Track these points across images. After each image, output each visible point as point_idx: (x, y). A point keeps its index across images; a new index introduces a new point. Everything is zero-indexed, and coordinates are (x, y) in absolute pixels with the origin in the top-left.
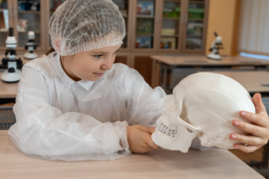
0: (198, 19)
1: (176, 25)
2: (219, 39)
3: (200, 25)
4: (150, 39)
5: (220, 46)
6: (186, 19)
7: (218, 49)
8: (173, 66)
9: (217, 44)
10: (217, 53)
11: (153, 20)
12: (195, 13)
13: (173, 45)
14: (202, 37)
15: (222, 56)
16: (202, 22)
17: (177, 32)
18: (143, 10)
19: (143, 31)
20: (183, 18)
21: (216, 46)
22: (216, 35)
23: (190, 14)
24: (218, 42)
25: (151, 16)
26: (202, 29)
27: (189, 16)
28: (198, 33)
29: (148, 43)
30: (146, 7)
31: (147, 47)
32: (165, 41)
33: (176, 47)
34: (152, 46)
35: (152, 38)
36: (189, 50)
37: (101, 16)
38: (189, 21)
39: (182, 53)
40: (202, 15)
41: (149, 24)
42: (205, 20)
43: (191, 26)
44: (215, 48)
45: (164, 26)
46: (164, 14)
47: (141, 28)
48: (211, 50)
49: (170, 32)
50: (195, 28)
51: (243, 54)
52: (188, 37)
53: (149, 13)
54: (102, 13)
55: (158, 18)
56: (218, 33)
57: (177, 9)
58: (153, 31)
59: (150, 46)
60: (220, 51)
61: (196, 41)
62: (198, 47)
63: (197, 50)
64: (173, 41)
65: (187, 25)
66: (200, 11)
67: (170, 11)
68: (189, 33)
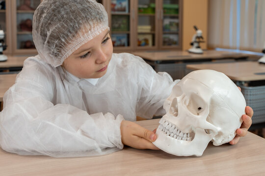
0: (173, 14)
1: (152, 22)
2: (199, 32)
3: (176, 21)
4: (126, 36)
5: (201, 40)
6: (162, 15)
7: (199, 42)
8: (157, 61)
9: (198, 37)
10: (198, 47)
11: (128, 17)
12: (170, 9)
13: (150, 42)
14: (179, 33)
15: (203, 50)
16: (177, 18)
17: (153, 29)
18: (118, 6)
19: (119, 27)
20: (159, 14)
21: (197, 40)
22: (196, 28)
23: (165, 10)
24: (199, 35)
25: (126, 13)
26: (177, 25)
27: (164, 12)
28: (174, 29)
29: (124, 41)
30: (120, 3)
31: (123, 45)
32: (141, 38)
33: (154, 44)
34: (129, 45)
35: (128, 36)
36: (166, 47)
38: (165, 17)
39: (160, 50)
40: (177, 10)
41: (125, 21)
42: (180, 15)
43: (167, 22)
44: (196, 42)
45: (140, 23)
46: (140, 10)
47: (116, 25)
48: (192, 44)
49: (147, 28)
50: (171, 24)
51: (218, 50)
52: (164, 34)
53: (124, 10)
55: (134, 14)
56: (198, 26)
57: (152, 5)
58: (128, 28)
59: (126, 44)
60: (201, 44)
61: (173, 37)
62: (175, 43)
63: (173, 46)
64: (149, 38)
65: (163, 21)
66: (175, 6)
67: (146, 7)
68: (164, 28)
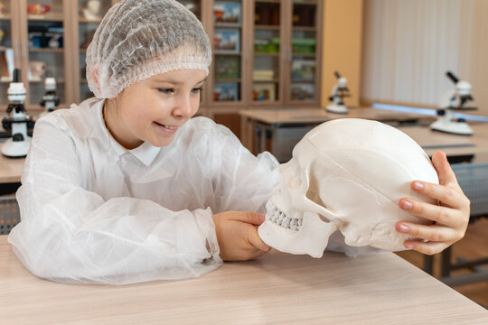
0: (308, 53)
1: (275, 65)
2: (343, 81)
3: (311, 63)
4: (236, 86)
5: (345, 93)
6: (290, 55)
7: (342, 96)
8: (275, 125)
9: (341, 89)
10: (341, 104)
11: (239, 58)
12: (302, 46)
13: (272, 95)
14: (315, 80)
15: (349, 108)
16: (313, 58)
17: (277, 75)
18: (224, 43)
19: (225, 74)
20: (285, 53)
21: (340, 93)
22: (338, 76)
23: (295, 47)
24: (342, 86)
25: (236, 52)
26: (314, 69)
27: (293, 51)
28: (308, 76)
29: (233, 92)
30: (228, 38)
31: (232, 99)
32: (259, 88)
33: (277, 98)
34: (239, 98)
35: (239, 85)
36: (296, 102)
37: (165, 19)
38: (294, 58)
39: (285, 106)
40: (313, 48)
41: (234, 64)
42: (317, 55)
43: (298, 65)
44: (337, 96)
45: (257, 65)
46: (256, 47)
47: (222, 70)
48: (331, 99)
49: (267, 75)
50: (304, 68)
51: (378, 106)
52: (293, 82)
53: (233, 48)
54: (167, 14)
55: (247, 54)
56: (341, 73)
57: (276, 41)
58: (239, 75)
59: (236, 97)
60: (346, 100)
61: (307, 88)
62: (310, 96)
63: (307, 101)
64: (271, 88)
65: (291, 64)
66: (310, 42)
67: (265, 42)
68: (294, 76)
